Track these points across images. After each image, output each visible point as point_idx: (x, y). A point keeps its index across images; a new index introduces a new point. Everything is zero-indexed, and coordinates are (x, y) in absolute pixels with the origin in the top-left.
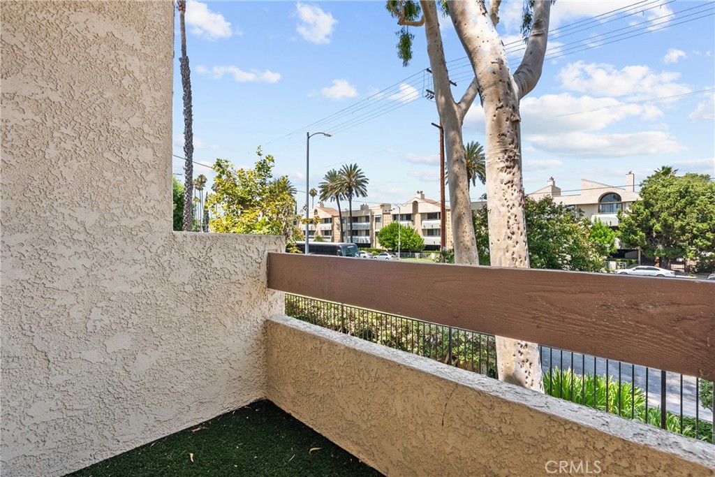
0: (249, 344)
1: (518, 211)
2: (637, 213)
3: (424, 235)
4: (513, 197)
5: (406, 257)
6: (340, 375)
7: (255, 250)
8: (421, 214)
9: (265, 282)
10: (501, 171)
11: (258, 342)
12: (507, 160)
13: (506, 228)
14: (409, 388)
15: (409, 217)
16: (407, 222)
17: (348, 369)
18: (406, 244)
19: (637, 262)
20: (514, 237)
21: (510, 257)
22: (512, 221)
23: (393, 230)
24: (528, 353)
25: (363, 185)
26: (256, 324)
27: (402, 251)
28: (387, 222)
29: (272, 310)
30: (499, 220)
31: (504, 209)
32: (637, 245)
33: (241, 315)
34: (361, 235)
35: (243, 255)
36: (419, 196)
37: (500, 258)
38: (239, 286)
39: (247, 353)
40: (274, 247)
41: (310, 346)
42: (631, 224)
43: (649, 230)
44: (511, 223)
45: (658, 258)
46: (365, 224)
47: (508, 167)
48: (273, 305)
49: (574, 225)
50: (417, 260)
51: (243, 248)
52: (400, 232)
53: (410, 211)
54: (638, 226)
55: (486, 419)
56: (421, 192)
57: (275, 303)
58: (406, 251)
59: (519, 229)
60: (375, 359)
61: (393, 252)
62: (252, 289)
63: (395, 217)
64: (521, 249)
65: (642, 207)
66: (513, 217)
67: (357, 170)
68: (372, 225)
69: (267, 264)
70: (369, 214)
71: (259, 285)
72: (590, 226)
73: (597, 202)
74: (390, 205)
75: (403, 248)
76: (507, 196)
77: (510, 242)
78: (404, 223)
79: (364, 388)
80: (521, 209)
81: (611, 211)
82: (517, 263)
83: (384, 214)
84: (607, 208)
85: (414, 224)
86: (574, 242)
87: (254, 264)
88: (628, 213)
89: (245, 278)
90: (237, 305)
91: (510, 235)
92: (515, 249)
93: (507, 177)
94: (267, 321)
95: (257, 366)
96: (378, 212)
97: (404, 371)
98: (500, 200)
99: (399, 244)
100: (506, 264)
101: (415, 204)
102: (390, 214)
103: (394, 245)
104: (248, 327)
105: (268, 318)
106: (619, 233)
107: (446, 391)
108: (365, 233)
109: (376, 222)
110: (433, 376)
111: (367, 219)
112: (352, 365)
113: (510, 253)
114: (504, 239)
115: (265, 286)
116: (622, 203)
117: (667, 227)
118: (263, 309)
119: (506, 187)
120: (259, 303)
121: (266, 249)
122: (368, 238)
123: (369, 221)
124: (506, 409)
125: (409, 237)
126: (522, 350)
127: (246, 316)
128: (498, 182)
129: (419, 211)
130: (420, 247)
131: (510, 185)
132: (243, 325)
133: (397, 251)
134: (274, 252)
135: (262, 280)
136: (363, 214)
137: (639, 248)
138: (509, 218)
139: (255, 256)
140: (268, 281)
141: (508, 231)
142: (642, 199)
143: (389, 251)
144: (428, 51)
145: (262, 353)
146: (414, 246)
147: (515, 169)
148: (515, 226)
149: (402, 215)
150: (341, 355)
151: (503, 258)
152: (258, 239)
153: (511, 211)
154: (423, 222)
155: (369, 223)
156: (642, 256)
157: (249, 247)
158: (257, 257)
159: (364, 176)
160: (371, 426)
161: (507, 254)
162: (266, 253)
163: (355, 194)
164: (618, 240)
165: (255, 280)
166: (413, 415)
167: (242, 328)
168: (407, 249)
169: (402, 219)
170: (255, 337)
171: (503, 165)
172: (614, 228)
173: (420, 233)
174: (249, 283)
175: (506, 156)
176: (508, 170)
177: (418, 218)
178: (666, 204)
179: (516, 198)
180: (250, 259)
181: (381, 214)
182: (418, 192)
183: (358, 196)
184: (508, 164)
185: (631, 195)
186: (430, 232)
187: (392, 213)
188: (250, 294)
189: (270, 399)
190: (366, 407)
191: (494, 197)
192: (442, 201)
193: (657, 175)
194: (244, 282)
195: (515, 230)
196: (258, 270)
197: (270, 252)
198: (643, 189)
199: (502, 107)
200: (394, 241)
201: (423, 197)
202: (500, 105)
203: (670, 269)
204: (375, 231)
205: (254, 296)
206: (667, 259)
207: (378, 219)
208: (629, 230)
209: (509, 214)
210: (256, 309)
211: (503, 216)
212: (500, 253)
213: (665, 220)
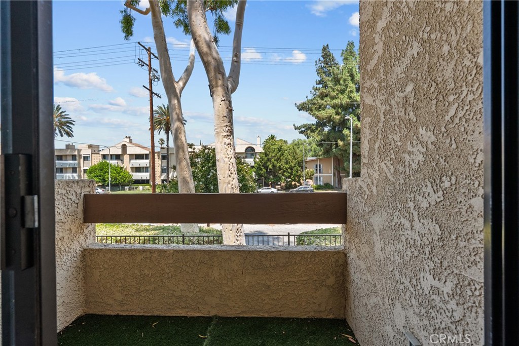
0: (70, 273)
1: (233, 160)
2: (262, 158)
3: (133, 171)
4: (231, 153)
5: (116, 190)
6: (169, 270)
7: (74, 193)
8: (130, 155)
9: (82, 219)
10: (225, 137)
11: (77, 269)
12: (227, 131)
13: (228, 170)
14: (222, 262)
15: (118, 157)
16: (116, 161)
17: (176, 264)
18: (116, 179)
19: (262, 186)
20: (232, 175)
21: (231, 187)
22: (231, 167)
23: (103, 168)
24: (241, 239)
25: (68, 126)
26: (75, 255)
27: (112, 185)
28: (96, 160)
29: (88, 240)
30: (224, 166)
31: (227, 160)
32: (262, 176)
33: (63, 249)
34: (66, 172)
35: (64, 197)
36: (128, 140)
37: (225, 188)
38: (62, 224)
39: (69, 280)
40: (88, 189)
41: (139, 258)
42: (259, 165)
43: (267, 168)
44: (230, 168)
45: (270, 183)
46: (71, 162)
47: (228, 136)
48: (88, 237)
49: (242, 166)
50: (127, 191)
51: (64, 192)
52: (110, 170)
53: (119, 152)
54: (263, 166)
55: (264, 263)
56: (129, 137)
57: (89, 234)
58: (115, 186)
59: (234, 171)
60: (199, 252)
61: (103, 186)
62: (72, 226)
63: (104, 156)
64: (235, 182)
65: (264, 156)
66: (231, 164)
67: (60, 111)
68: (79, 163)
69: (83, 204)
70: (76, 153)
71: (77, 222)
72: (249, 167)
73: (244, 152)
74: (98, 146)
75: (113, 183)
76: (228, 152)
77: (230, 178)
78: (114, 162)
79: (190, 272)
80: (234, 159)
81: (251, 157)
82: (234, 190)
83: (92, 153)
84: (249, 155)
85: (123, 163)
86: (243, 176)
87: (73, 204)
88: (258, 158)
89: (66, 217)
90: (60, 241)
91: (230, 174)
92: (233, 182)
93: (228, 141)
94: (85, 250)
95: (76, 289)
96: (86, 152)
97: (219, 253)
98: (224, 154)
99: (110, 179)
100: (228, 192)
101: (124, 147)
102: (99, 154)
103: (104, 180)
104: (69, 259)
105: (85, 247)
106: (255, 170)
107: (244, 256)
108: (71, 170)
109: (84, 160)
110: (236, 251)
111: (74, 157)
112: (180, 260)
113: (231, 184)
114: (227, 177)
115: (81, 222)
116: (255, 153)
117: (274, 166)
118: (81, 241)
119: (227, 147)
120: (77, 237)
121: (83, 191)
122: (75, 175)
123: (75, 160)
124: (272, 255)
125: (119, 173)
126: (238, 239)
127: (67, 249)
128: (223, 143)
129: (128, 153)
130: (129, 182)
131: (229, 146)
132: (65, 258)
133: (108, 186)
134: (88, 193)
135: (79, 217)
136: (68, 152)
137: (263, 178)
138: (230, 165)
139: (74, 198)
140: (84, 218)
141: (229, 172)
142: (264, 151)
143: (99, 186)
144: (155, 38)
145: (81, 277)
146: (124, 181)
147: (231, 137)
148: (232, 169)
149: (111, 155)
150: (171, 257)
151: (227, 188)
152: (76, 183)
153: (231, 161)
154: (132, 161)
155: (77, 162)
156: (265, 182)
157: (69, 191)
158: (75, 198)
159: (70, 118)
160: (197, 292)
161: (229, 185)
162: (83, 194)
163: (59, 134)
164: (254, 174)
165: (73, 217)
166: (225, 275)
167: (64, 260)
168: (117, 184)
169: (111, 159)
170: (75, 265)
171: (225, 134)
172: (253, 167)
173: (129, 170)
174: (69, 221)
175: (227, 129)
176: (228, 137)
177: (126, 158)
178: (273, 154)
179: (232, 154)
180: (69, 200)
181: (90, 154)
182: (126, 137)
183: (62, 136)
184: (228, 133)
185: (259, 149)
186: (138, 169)
187: (101, 153)
188: (71, 230)
189: (91, 312)
190: (192, 283)
191: (221, 153)
192: (152, 146)
193: (269, 139)
194: (66, 221)
195: (233, 172)
196: (76, 209)
197: (85, 193)
198: (264, 146)
199: (224, 100)
200: (104, 177)
201: (131, 141)
202: (223, 99)
203: (275, 188)
204: (82, 169)
205: (73, 231)
206: (274, 183)
207: (86, 158)
208: (259, 169)
209: (229, 163)
210: (75, 242)
211: (226, 164)
212: (225, 185)
213: (273, 163)
